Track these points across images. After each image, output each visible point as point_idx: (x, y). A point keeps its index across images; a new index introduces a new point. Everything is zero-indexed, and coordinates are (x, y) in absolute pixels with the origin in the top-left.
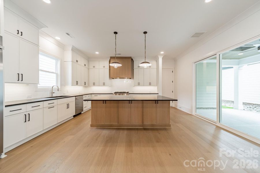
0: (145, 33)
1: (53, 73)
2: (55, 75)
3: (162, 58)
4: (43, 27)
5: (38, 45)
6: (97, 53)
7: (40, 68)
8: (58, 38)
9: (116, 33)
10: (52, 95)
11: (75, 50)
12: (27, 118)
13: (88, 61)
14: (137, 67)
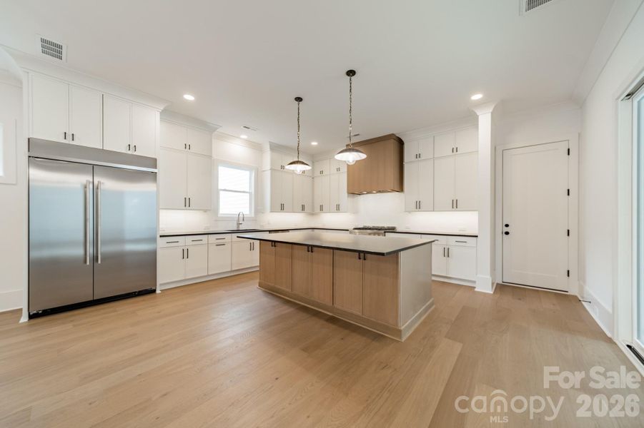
0: (351, 73)
1: (244, 192)
2: (248, 194)
3: (490, 114)
4: (217, 129)
5: (210, 157)
6: (314, 144)
7: (220, 187)
8: (244, 137)
9: (299, 99)
10: (238, 227)
11: (275, 148)
12: (185, 254)
13: (313, 162)
14: (414, 159)
